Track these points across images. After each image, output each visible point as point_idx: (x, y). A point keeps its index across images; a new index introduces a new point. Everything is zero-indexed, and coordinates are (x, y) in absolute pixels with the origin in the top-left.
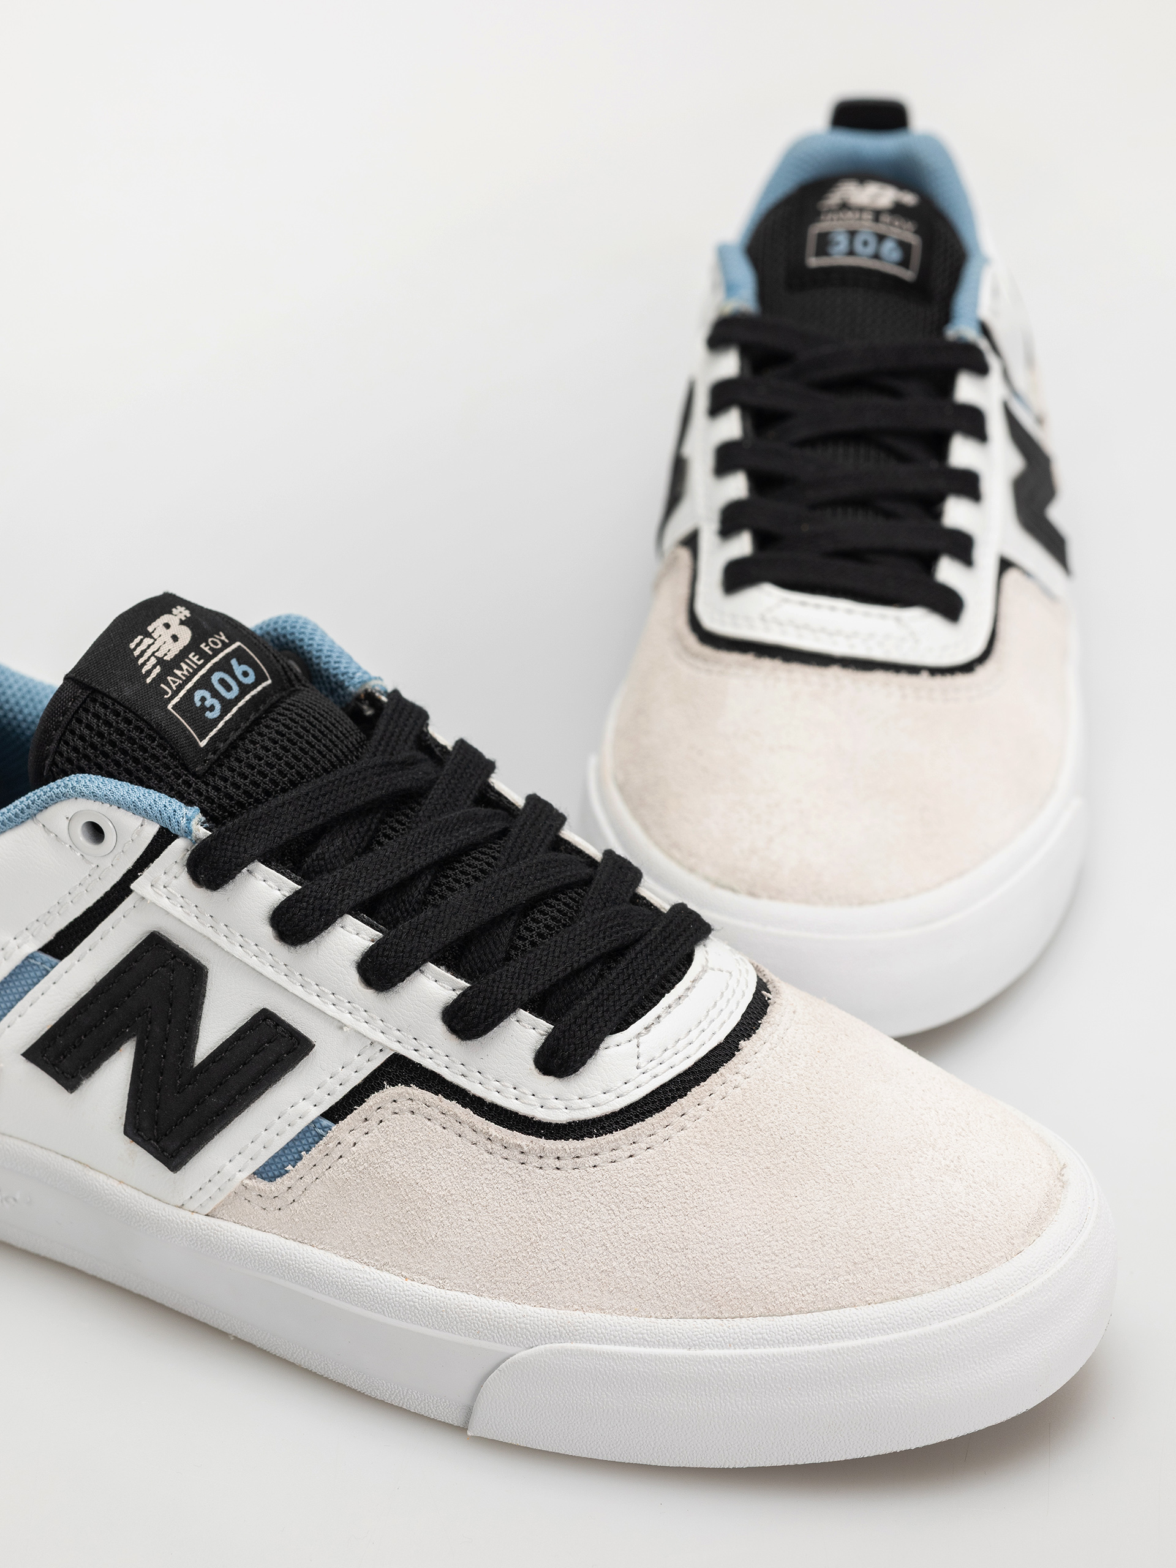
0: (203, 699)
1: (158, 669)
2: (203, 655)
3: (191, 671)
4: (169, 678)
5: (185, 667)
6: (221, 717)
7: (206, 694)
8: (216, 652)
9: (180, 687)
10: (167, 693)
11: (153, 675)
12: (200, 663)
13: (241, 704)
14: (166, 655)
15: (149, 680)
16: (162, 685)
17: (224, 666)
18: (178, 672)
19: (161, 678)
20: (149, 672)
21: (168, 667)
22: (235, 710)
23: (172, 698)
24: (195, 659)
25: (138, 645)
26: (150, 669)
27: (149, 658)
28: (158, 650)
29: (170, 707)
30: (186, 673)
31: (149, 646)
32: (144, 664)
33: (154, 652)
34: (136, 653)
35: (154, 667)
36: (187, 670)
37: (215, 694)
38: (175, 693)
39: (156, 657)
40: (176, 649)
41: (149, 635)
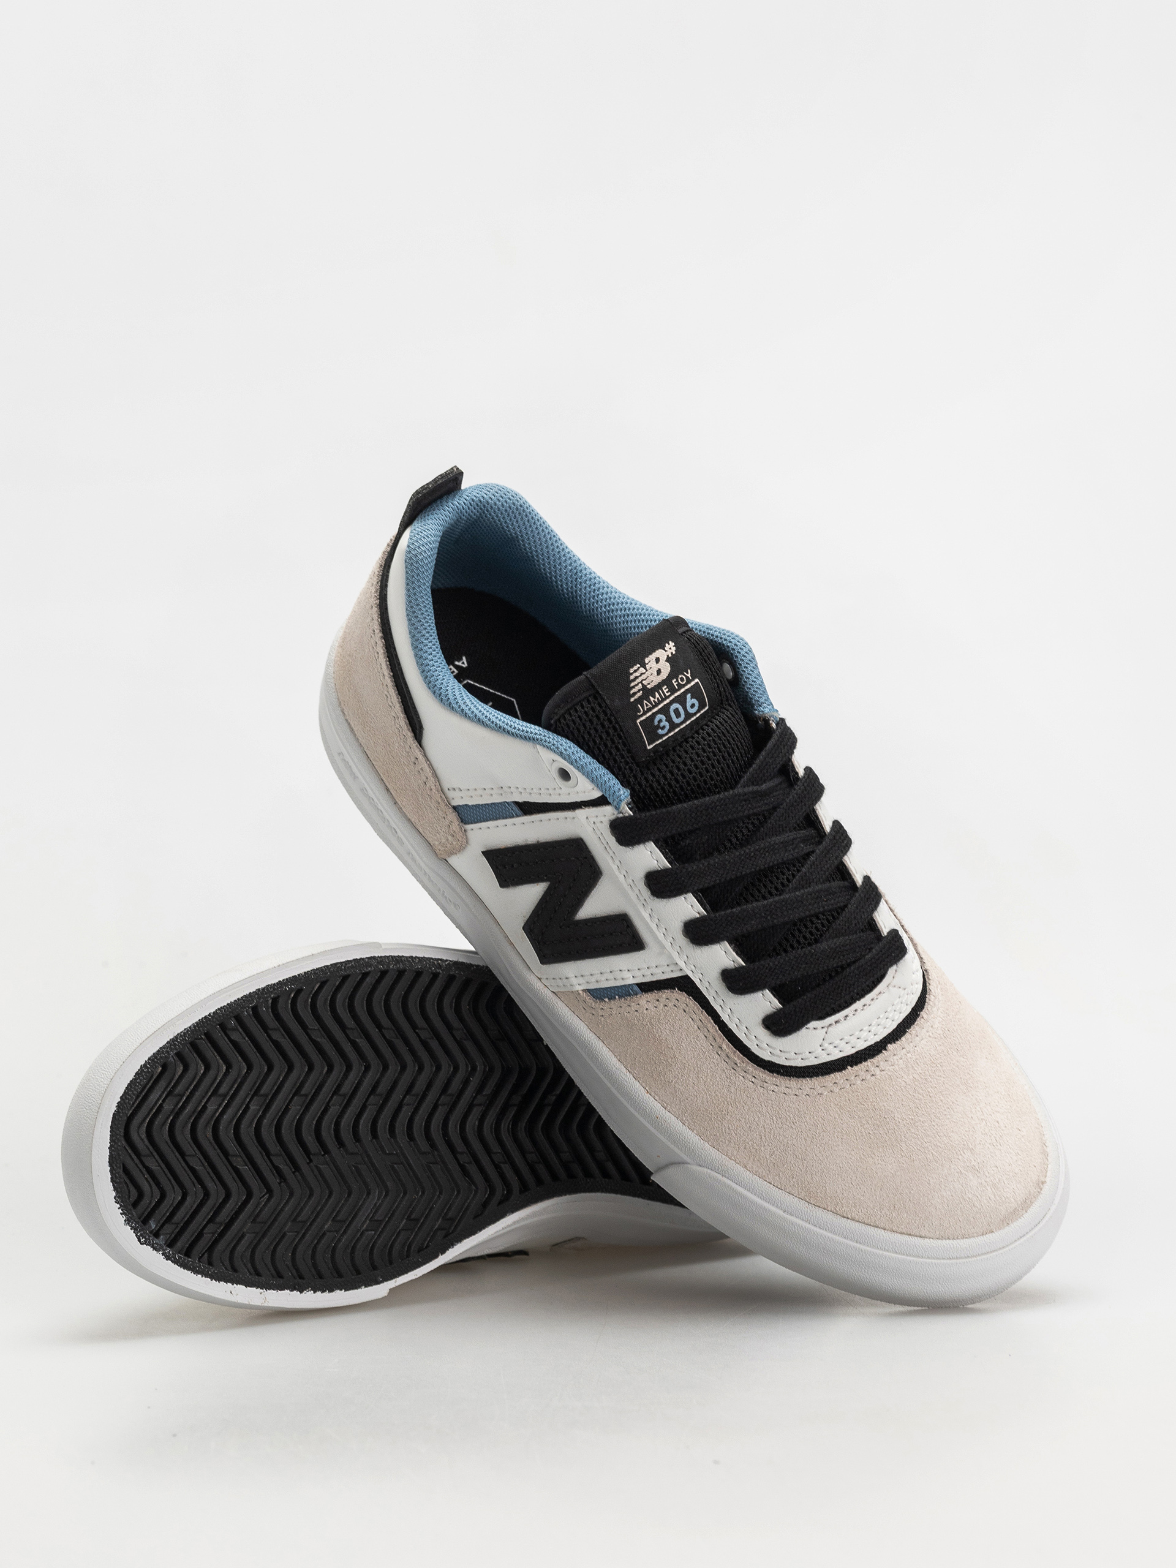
0: (660, 721)
1: (640, 693)
2: (673, 690)
3: (660, 699)
4: (645, 702)
5: (657, 695)
6: (667, 734)
7: (663, 718)
8: (680, 686)
9: (649, 710)
10: (640, 711)
11: (636, 697)
12: (667, 694)
13: (682, 727)
14: (649, 684)
15: (632, 700)
16: (639, 706)
17: (681, 700)
18: (652, 699)
19: (640, 701)
20: (635, 694)
21: (647, 692)
22: (677, 730)
23: (641, 716)
24: (665, 691)
25: (635, 671)
26: (636, 690)
27: (638, 683)
28: (645, 679)
29: (638, 721)
30: (656, 700)
31: (642, 674)
32: (634, 687)
33: (643, 680)
34: (632, 677)
35: (639, 691)
36: (658, 698)
37: (669, 720)
38: (645, 713)
39: (642, 684)
40: (657, 680)
41: (644, 665)
